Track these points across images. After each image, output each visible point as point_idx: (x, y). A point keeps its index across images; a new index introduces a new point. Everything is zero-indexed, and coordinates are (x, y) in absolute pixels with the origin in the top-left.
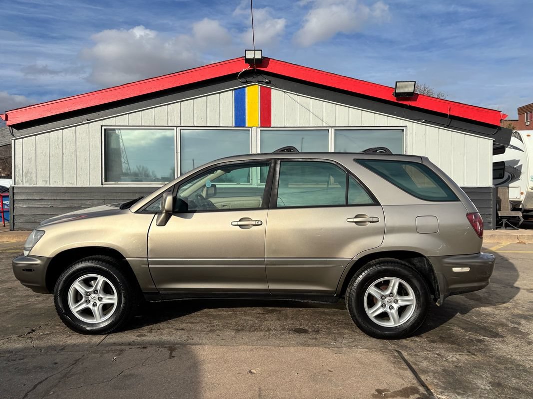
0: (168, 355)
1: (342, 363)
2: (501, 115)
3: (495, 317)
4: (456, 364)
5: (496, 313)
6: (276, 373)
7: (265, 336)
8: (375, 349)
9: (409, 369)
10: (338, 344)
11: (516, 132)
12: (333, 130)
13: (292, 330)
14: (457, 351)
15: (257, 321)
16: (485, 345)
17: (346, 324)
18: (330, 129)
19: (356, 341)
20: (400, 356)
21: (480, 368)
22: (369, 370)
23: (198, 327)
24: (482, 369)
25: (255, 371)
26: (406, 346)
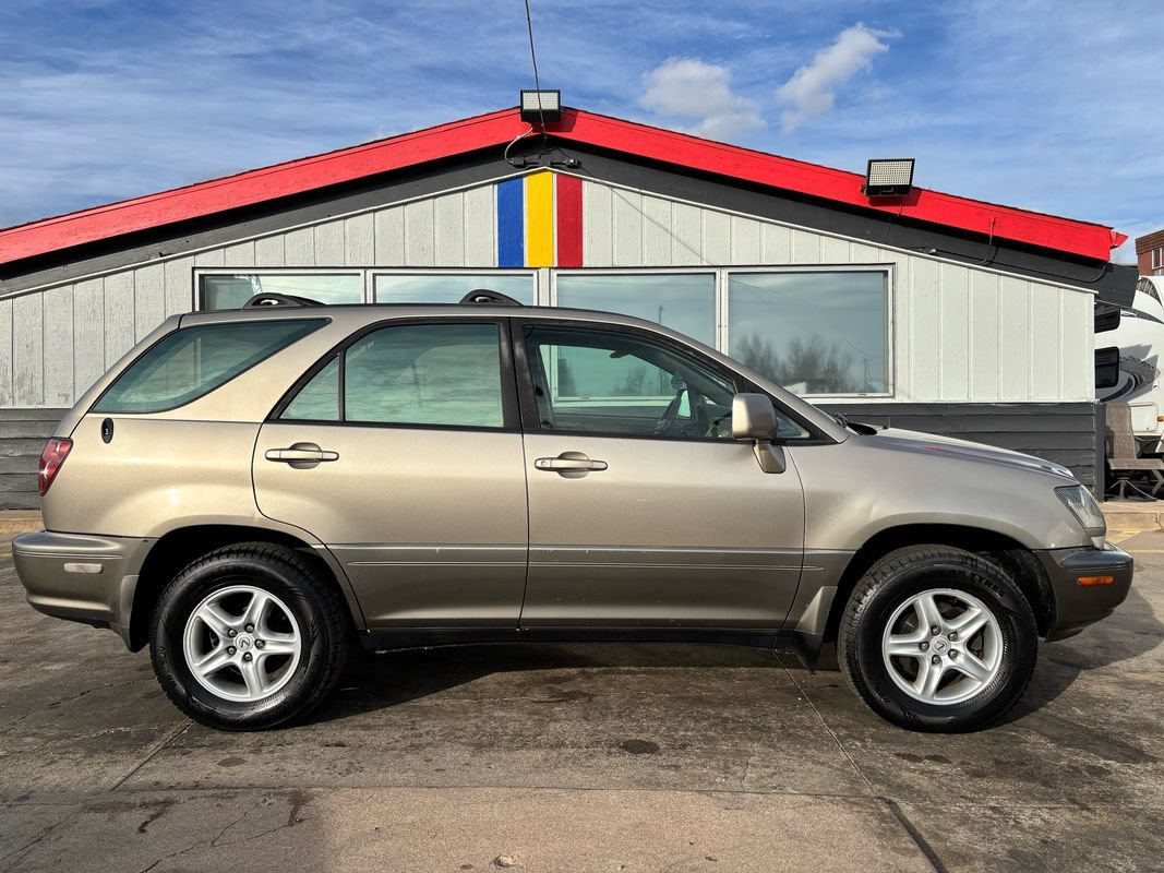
0: (286, 817)
1: (743, 834)
2: (1114, 237)
3: (1127, 708)
4: (1042, 835)
5: (1131, 698)
6: (567, 866)
7: (547, 760)
8: (829, 795)
9: (921, 854)
10: (734, 783)
11: (1144, 280)
12: (725, 272)
13: (618, 745)
14: (1041, 800)
15: (530, 723)
16: (1112, 781)
17: (754, 728)
18: (717, 271)
19: (780, 773)
20: (896, 815)
21: (1105, 845)
22: (816, 856)
23: (381, 738)
24: (1114, 848)
25: (509, 861)
26: (909, 787)
